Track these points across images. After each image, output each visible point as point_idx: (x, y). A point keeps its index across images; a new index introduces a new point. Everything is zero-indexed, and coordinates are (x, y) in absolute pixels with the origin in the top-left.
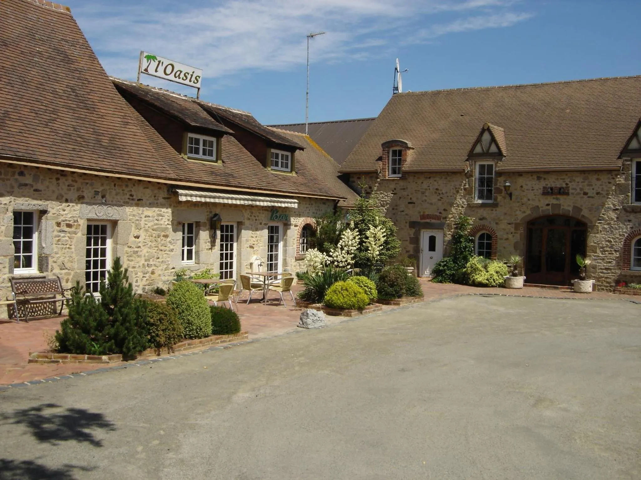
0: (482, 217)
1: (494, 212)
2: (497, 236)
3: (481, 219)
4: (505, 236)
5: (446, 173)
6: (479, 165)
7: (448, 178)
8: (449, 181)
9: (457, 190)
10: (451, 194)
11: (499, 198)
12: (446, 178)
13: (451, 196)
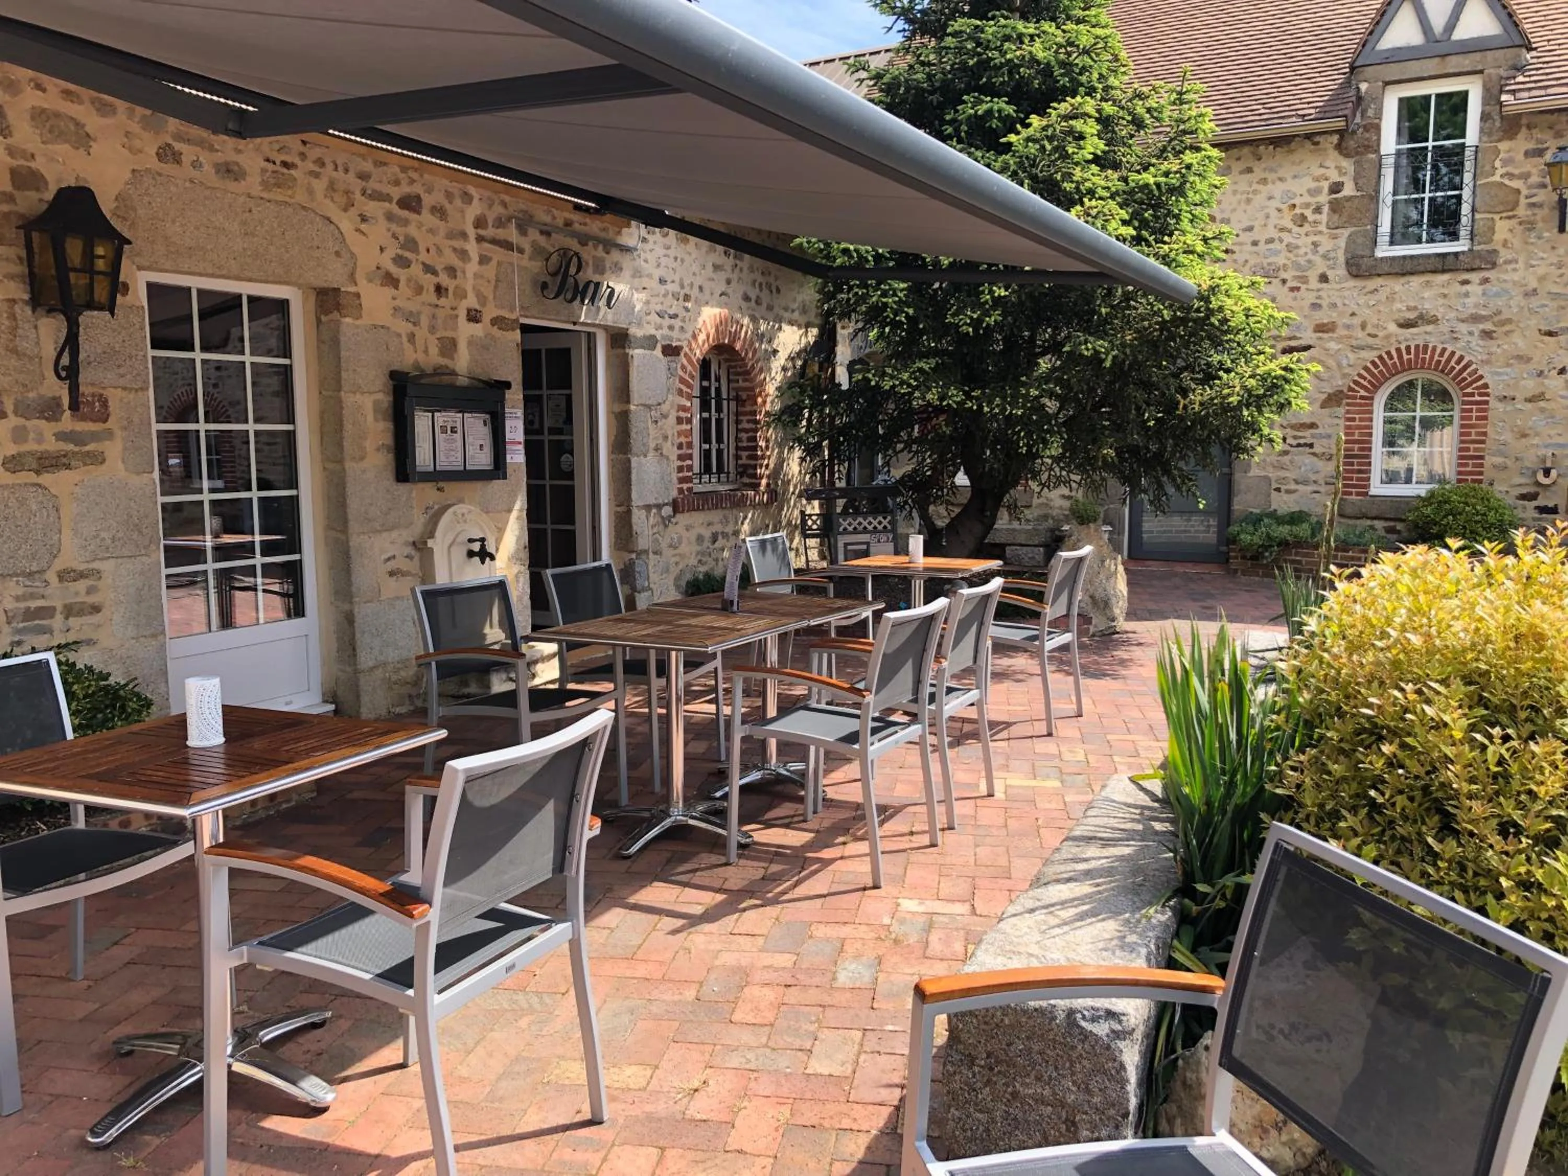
0: (1412, 315)
1: (1474, 289)
2: (1486, 386)
3: (1407, 324)
4: (1530, 386)
5: (1246, 150)
6: (1401, 100)
7: (1258, 168)
8: (1264, 181)
9: (1298, 211)
10: (1273, 233)
11: (1502, 229)
12: (1249, 170)
13: (1270, 241)
